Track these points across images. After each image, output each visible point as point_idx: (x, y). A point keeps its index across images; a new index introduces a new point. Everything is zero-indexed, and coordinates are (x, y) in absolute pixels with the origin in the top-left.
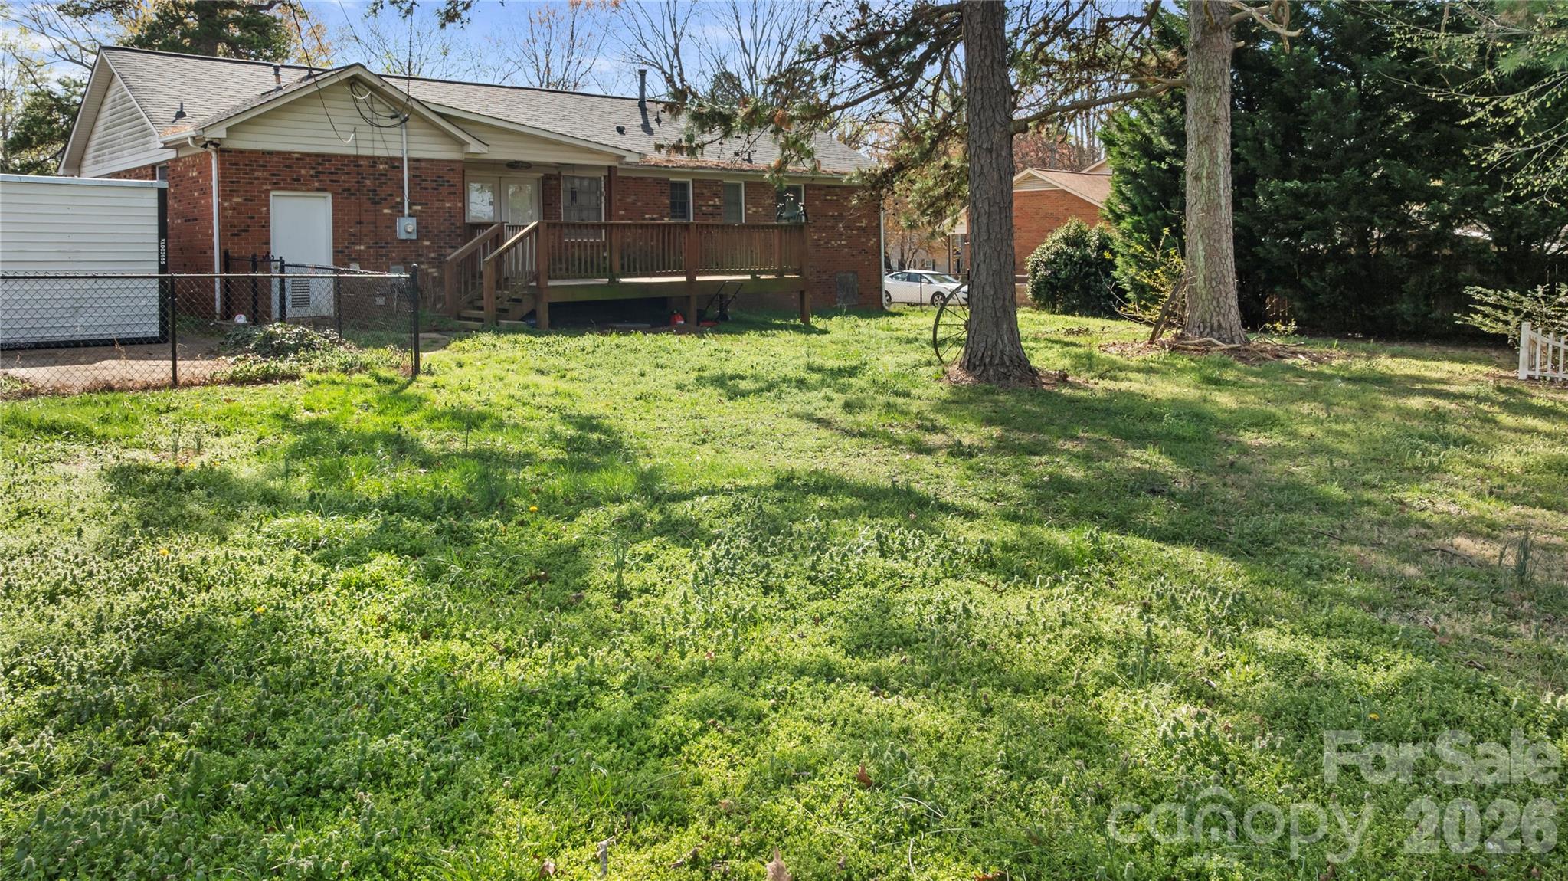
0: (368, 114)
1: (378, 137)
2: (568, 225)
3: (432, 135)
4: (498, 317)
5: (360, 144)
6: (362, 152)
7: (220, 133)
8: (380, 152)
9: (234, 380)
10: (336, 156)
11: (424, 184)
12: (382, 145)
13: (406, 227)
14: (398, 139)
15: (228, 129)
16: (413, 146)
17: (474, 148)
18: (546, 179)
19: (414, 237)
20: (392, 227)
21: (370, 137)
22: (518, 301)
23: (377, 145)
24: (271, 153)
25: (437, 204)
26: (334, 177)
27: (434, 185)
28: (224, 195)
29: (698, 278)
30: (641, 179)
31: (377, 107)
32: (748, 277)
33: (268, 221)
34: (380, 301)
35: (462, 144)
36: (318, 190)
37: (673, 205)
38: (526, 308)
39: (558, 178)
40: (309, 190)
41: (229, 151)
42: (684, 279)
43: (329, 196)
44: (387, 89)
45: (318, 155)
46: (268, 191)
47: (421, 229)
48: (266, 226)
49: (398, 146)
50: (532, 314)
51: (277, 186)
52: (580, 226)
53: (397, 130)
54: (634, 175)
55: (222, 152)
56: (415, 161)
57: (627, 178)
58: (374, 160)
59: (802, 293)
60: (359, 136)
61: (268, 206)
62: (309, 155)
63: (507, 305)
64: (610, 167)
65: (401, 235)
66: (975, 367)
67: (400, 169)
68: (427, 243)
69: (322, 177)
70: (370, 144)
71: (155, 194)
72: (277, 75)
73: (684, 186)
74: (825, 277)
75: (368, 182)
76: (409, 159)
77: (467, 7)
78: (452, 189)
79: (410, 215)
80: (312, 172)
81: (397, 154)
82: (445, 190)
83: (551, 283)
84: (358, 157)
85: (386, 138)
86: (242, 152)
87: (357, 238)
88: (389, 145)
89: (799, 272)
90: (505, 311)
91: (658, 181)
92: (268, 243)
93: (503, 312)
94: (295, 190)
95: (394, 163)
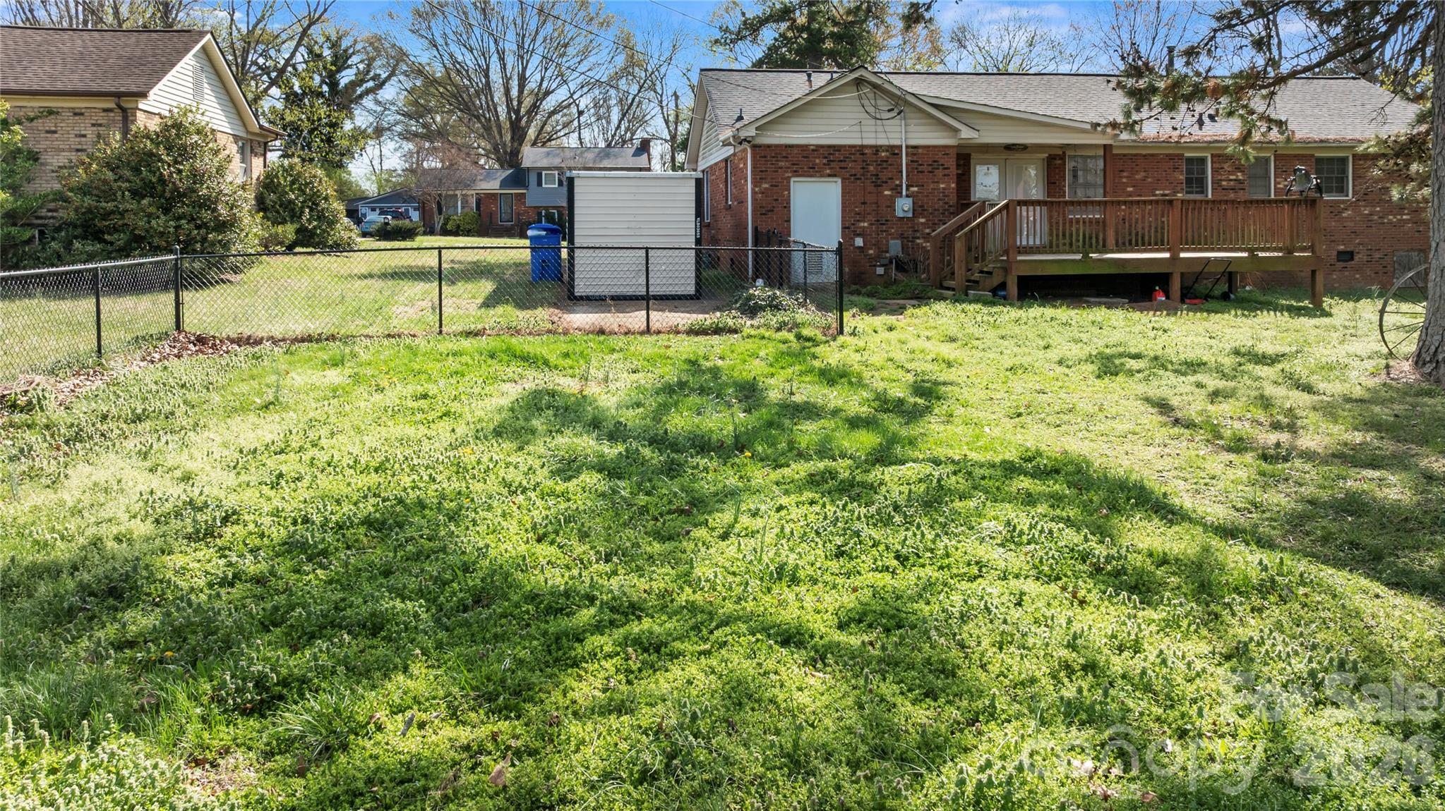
0: (871, 110)
1: (880, 129)
2: (1072, 203)
3: (929, 124)
4: (968, 288)
5: (865, 135)
6: (866, 142)
7: (751, 132)
8: (882, 141)
9: (693, 332)
10: (844, 146)
11: (920, 168)
12: (883, 135)
13: (904, 206)
14: (898, 129)
15: (757, 129)
16: (910, 135)
17: (966, 133)
18: (1051, 158)
19: (910, 215)
20: (892, 206)
21: (873, 129)
22: (990, 273)
23: (880, 135)
24: (791, 146)
25: (932, 186)
26: (843, 165)
27: (930, 168)
28: (755, 183)
29: (1183, 255)
30: (1152, 155)
31: (880, 102)
32: (1245, 255)
33: (789, 203)
34: (880, 271)
35: (956, 131)
36: (829, 176)
37: (1189, 181)
38: (996, 280)
39: (1062, 157)
40: (822, 176)
41: (760, 146)
42: (1167, 255)
43: (839, 180)
44: (887, 86)
45: (829, 147)
46: (789, 178)
47: (918, 210)
48: (787, 207)
49: (898, 135)
50: (1003, 286)
51: (796, 173)
52: (1086, 203)
53: (896, 121)
54: (1144, 152)
55: (754, 147)
56: (913, 149)
57: (1136, 155)
58: (877, 149)
59: (1314, 272)
60: (864, 129)
61: (789, 190)
62: (822, 146)
63: (977, 276)
64: (1105, 146)
65: (899, 214)
66: (1424, 364)
67: (899, 155)
68: (922, 220)
69: (833, 165)
70: (873, 135)
71: (693, 183)
72: (809, 81)
73: (1202, 161)
74: (1377, 255)
75: (871, 168)
76: (907, 147)
77: (929, 7)
78: (946, 172)
79: (907, 196)
80: (825, 161)
81: (897, 143)
82: (940, 173)
83: (1019, 258)
84: (863, 147)
85: (887, 129)
86: (769, 146)
87: (862, 216)
88: (889, 135)
89: (1312, 248)
90: (976, 282)
91: (1171, 157)
92: (789, 221)
93: (974, 284)
94: (811, 176)
95: (894, 151)
